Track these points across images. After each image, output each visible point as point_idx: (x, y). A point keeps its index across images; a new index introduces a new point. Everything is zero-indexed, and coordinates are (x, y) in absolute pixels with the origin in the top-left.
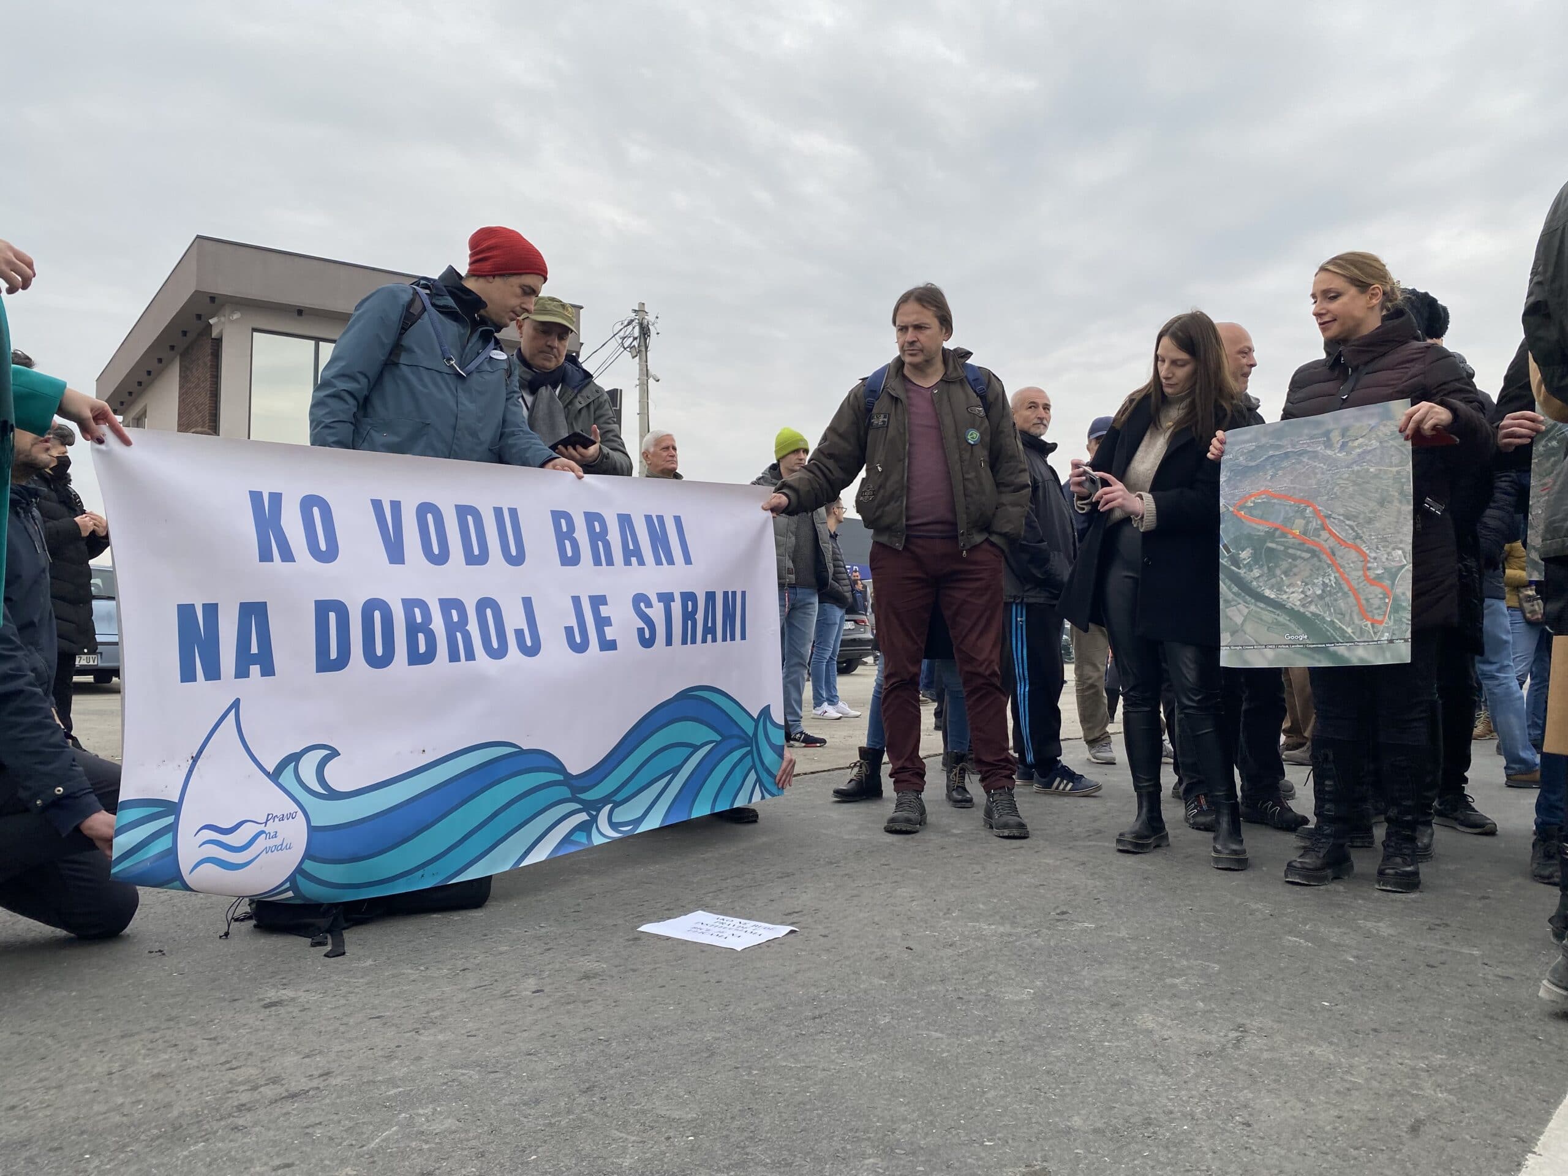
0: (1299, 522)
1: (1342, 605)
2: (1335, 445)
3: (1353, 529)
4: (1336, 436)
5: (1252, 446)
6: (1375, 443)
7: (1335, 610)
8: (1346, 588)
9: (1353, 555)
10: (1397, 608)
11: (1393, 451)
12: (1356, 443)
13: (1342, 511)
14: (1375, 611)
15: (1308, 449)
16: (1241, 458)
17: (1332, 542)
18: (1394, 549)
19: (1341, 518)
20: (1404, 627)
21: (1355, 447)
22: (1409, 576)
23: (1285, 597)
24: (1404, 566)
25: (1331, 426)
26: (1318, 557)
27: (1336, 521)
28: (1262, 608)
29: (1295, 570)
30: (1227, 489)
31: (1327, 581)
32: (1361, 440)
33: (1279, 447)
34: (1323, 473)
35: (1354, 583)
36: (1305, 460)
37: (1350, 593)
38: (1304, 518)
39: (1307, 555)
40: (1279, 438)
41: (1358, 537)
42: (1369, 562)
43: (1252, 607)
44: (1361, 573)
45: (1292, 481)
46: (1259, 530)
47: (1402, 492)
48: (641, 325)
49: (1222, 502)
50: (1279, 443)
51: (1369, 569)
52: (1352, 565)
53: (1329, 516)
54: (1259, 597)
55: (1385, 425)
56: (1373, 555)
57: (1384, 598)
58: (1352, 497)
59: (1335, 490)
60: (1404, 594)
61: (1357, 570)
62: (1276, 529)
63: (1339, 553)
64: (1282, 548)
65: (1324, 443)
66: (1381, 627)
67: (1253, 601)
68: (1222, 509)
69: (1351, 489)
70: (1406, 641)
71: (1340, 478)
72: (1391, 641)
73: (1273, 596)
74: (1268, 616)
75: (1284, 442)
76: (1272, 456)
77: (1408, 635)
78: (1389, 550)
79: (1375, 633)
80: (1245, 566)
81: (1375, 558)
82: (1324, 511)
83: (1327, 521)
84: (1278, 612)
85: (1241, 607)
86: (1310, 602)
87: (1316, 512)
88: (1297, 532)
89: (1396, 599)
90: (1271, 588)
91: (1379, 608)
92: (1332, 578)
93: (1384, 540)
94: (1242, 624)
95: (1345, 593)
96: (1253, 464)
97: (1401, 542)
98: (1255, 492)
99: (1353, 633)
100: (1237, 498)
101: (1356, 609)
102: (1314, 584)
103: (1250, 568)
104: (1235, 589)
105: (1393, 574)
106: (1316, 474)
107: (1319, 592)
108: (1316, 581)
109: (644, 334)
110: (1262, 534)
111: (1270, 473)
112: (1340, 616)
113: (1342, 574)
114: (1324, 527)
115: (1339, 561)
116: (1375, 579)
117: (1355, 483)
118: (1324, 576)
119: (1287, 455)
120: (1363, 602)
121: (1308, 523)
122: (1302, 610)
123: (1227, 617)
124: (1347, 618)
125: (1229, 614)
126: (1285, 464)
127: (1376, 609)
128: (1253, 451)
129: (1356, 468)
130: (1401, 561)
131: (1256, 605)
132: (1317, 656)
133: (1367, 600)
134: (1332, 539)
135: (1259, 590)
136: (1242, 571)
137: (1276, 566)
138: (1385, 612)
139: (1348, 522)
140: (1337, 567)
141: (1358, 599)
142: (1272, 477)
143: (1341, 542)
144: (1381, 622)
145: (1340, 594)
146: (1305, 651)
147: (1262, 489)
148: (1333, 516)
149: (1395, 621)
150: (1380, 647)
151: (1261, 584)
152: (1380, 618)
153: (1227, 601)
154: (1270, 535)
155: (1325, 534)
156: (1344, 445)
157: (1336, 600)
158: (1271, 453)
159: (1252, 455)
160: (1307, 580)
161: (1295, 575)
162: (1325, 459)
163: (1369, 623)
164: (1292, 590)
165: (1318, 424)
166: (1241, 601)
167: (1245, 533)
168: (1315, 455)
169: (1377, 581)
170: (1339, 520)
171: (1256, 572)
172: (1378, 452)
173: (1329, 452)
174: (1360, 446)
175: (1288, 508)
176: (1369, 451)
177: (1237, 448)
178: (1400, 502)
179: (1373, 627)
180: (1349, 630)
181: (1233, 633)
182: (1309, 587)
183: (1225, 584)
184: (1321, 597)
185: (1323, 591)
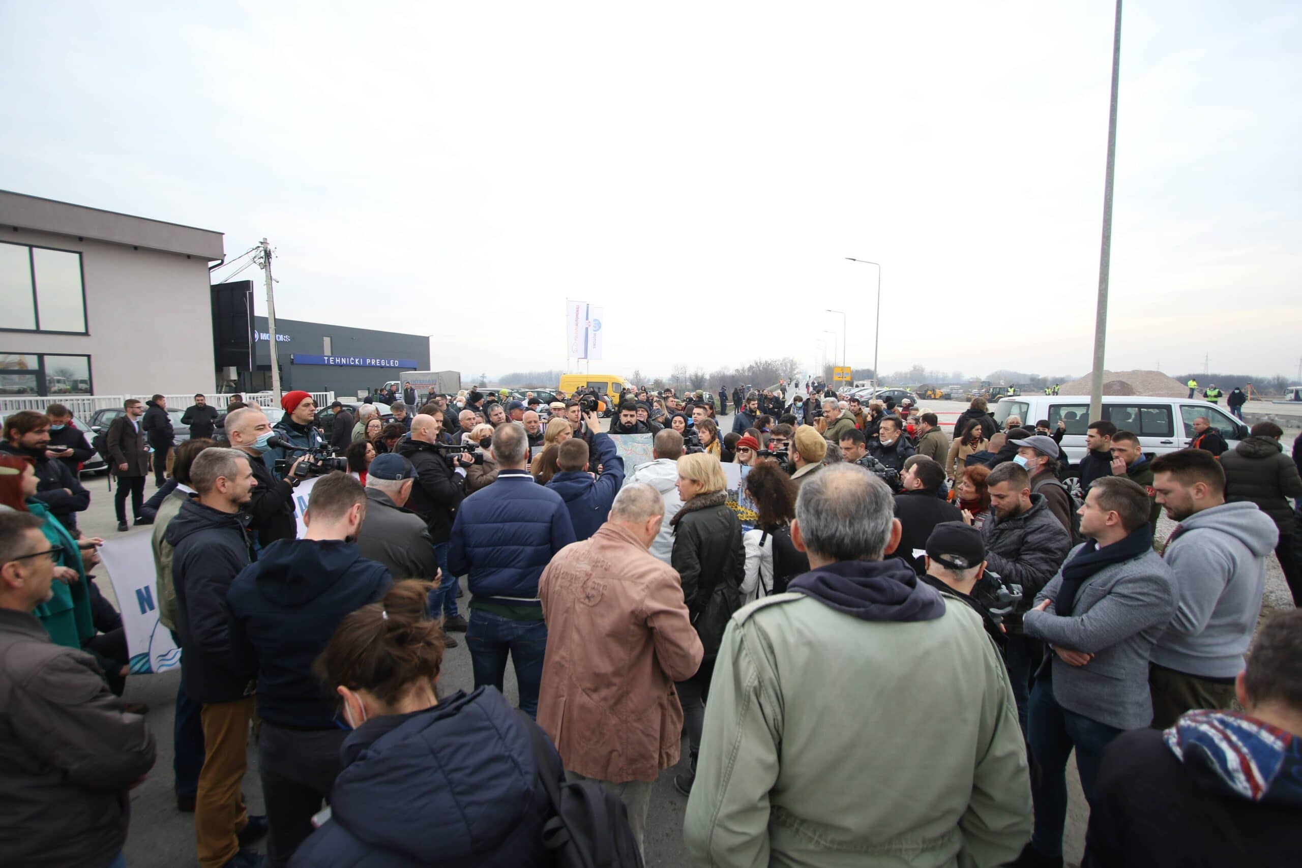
48: (265, 251)
109: (268, 256)
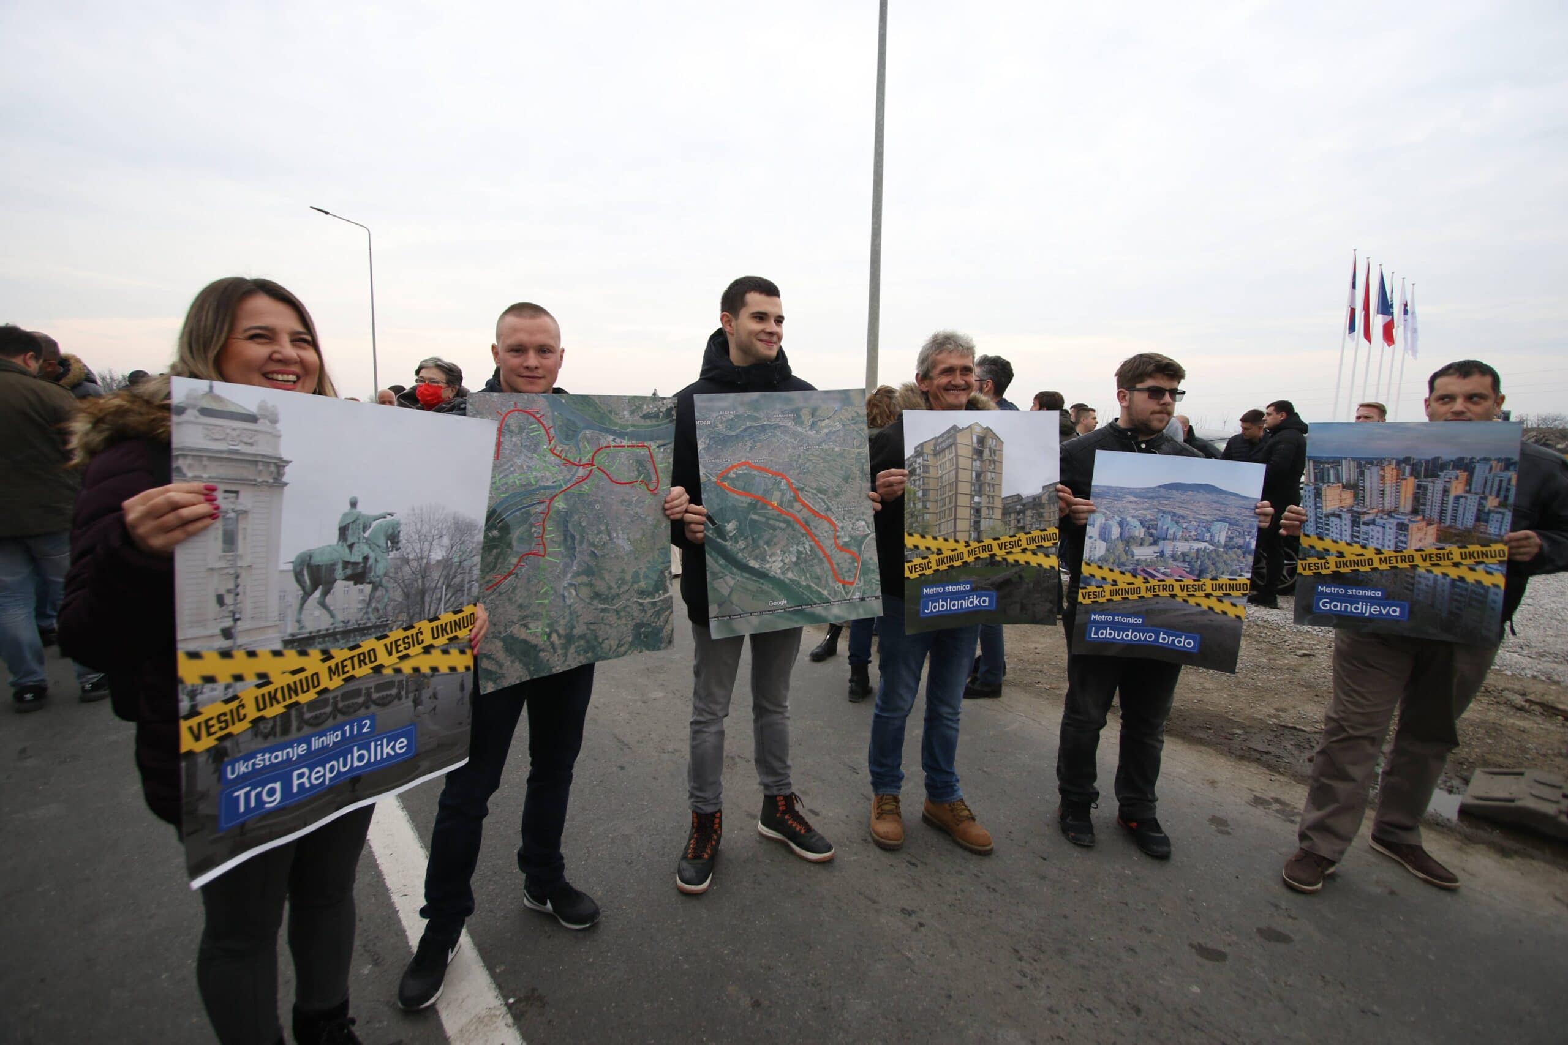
0: (777, 494)
1: (818, 570)
2: (806, 422)
3: (824, 502)
4: (805, 415)
5: (729, 414)
6: (838, 426)
7: (811, 575)
8: (821, 555)
9: (826, 525)
10: (865, 572)
11: (854, 434)
12: (824, 423)
13: (814, 485)
14: (846, 574)
15: (781, 424)
16: (720, 427)
17: (805, 513)
18: (857, 520)
19: (815, 492)
20: (874, 587)
21: (823, 427)
22: (874, 544)
23: (768, 566)
24: (867, 535)
25: (801, 405)
26: (793, 527)
27: (810, 494)
28: (747, 578)
29: (775, 540)
30: (706, 458)
31: (801, 549)
32: (827, 421)
33: (756, 419)
34: (794, 448)
35: (828, 551)
36: (779, 434)
37: (825, 559)
38: (780, 490)
39: (783, 525)
40: (756, 409)
41: (828, 509)
42: (837, 531)
43: (738, 578)
44: (832, 541)
45: (770, 454)
46: (742, 502)
47: (862, 471)
49: (702, 471)
50: (755, 414)
51: (838, 537)
52: (825, 534)
53: (802, 489)
54: (745, 568)
55: (847, 410)
56: (840, 525)
57: (853, 562)
58: (822, 473)
59: (807, 465)
60: (871, 559)
61: (829, 539)
62: (758, 501)
63: (812, 524)
64: (764, 520)
65: (794, 419)
66: (852, 588)
67: (739, 572)
68: (703, 479)
69: (822, 465)
70: (877, 598)
71: (812, 454)
72: (862, 599)
73: (757, 566)
74: (752, 586)
75: (761, 414)
76: (750, 427)
77: (879, 593)
78: (853, 521)
79: (847, 593)
80: (731, 538)
81: (842, 528)
82: (796, 485)
83: (800, 493)
84: (762, 581)
85: (728, 578)
86: (788, 569)
87: (789, 484)
88: (775, 503)
89: (864, 563)
90: (756, 558)
91: (849, 571)
92: (807, 546)
93: (849, 512)
94: (729, 595)
95: (821, 560)
96: (733, 433)
97: (863, 513)
98: (736, 462)
99: (829, 594)
100: (720, 468)
101: (831, 573)
102: (790, 552)
103: (735, 539)
104: (722, 561)
105: (859, 541)
106: (788, 448)
107: (794, 559)
108: (791, 549)
110: (746, 505)
111: (749, 444)
112: (816, 580)
113: (817, 542)
114: (797, 499)
115: (814, 531)
116: (843, 545)
117: (825, 460)
118: (798, 545)
119: (763, 428)
120: (835, 566)
121: (783, 494)
122: (782, 577)
123: (715, 589)
124: (823, 582)
125: (716, 586)
126: (762, 436)
127: (846, 572)
128: (732, 419)
129: (825, 446)
130: (864, 530)
131: (742, 576)
132: (796, 618)
133: (838, 564)
134: (805, 510)
135: (744, 561)
136: (728, 544)
137: (760, 537)
138: (856, 574)
139: (820, 496)
140: (812, 536)
141: (831, 564)
142: (751, 448)
143: (816, 514)
144: (852, 584)
145: (816, 561)
146: (787, 615)
147: (743, 460)
148: (806, 489)
149: (865, 582)
150: (852, 604)
151: (746, 555)
152: (851, 580)
153: (714, 574)
154: (753, 507)
155: (797, 506)
156: (813, 424)
157: (813, 566)
158: (748, 424)
159: (731, 424)
160: (785, 549)
161: (775, 544)
162: (795, 435)
163: (840, 585)
164: (774, 559)
165: (788, 401)
166: (727, 573)
167: (730, 504)
168: (785, 430)
169: (844, 548)
170: (813, 493)
171: (741, 544)
172: (842, 433)
173: (800, 429)
174: (827, 426)
175: (767, 480)
176: (835, 432)
177: (715, 415)
178: (861, 479)
179: (844, 588)
180: (826, 593)
181: (720, 605)
182: (787, 555)
183: (712, 557)
184: (796, 564)
185: (798, 558)
